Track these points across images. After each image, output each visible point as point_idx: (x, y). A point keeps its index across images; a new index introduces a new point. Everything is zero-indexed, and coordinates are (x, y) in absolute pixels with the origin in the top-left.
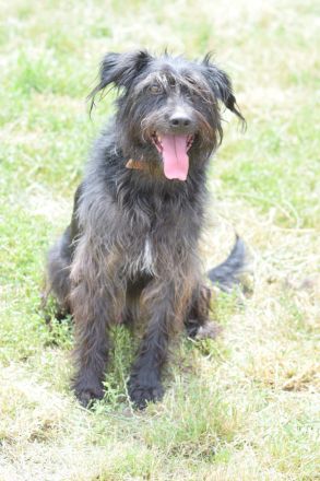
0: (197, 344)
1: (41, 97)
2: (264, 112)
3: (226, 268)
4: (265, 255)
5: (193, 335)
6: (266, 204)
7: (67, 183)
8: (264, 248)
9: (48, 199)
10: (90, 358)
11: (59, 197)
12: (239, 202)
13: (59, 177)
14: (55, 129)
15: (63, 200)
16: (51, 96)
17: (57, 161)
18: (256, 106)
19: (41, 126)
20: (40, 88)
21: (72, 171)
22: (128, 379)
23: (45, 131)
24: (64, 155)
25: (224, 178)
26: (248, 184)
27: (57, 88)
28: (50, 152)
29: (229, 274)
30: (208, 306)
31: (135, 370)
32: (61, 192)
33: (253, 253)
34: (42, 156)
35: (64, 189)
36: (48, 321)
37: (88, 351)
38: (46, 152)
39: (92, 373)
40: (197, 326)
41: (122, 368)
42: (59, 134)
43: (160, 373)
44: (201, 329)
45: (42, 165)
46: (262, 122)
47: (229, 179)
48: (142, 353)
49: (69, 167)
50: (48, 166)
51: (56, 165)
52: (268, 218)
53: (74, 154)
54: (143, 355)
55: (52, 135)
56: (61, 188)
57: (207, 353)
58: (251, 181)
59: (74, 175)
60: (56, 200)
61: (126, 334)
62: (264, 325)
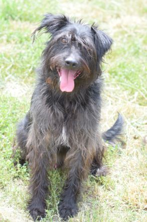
0: (96, 178)
1: (14, 22)
2: (130, 30)
3: (112, 132)
4: (132, 122)
5: (94, 173)
6: (132, 89)
7: (27, 75)
8: (132, 117)
9: (17, 84)
10: (37, 191)
11: (23, 83)
12: (119, 88)
13: (23, 70)
14: (21, 42)
15: (25, 85)
16: (19, 21)
17: (22, 62)
18: (126, 26)
19: (14, 40)
20: (14, 16)
21: (30, 67)
22: (59, 202)
23: (16, 43)
24: (25, 57)
25: (110, 72)
26: (123, 77)
27: (22, 17)
28: (18, 56)
29: (113, 135)
30: (102, 155)
31: (62, 197)
32: (24, 80)
33: (126, 120)
34: (14, 59)
35: (26, 77)
36: (15, 164)
37: (36, 188)
38: (16, 56)
39: (39, 200)
40: (96, 168)
41: (55, 196)
42: (23, 45)
43: (76, 199)
44: (98, 170)
45: (14, 64)
46: (130, 36)
47: (113, 73)
48: (66, 188)
49: (28, 65)
50: (17, 65)
51: (22, 64)
52: (134, 97)
53: (31, 57)
54: (66, 189)
55: (20, 45)
56: (24, 77)
57: (102, 184)
58: (124, 75)
59: (31, 69)
60: (21, 85)
61: (58, 175)
62: (132, 167)
